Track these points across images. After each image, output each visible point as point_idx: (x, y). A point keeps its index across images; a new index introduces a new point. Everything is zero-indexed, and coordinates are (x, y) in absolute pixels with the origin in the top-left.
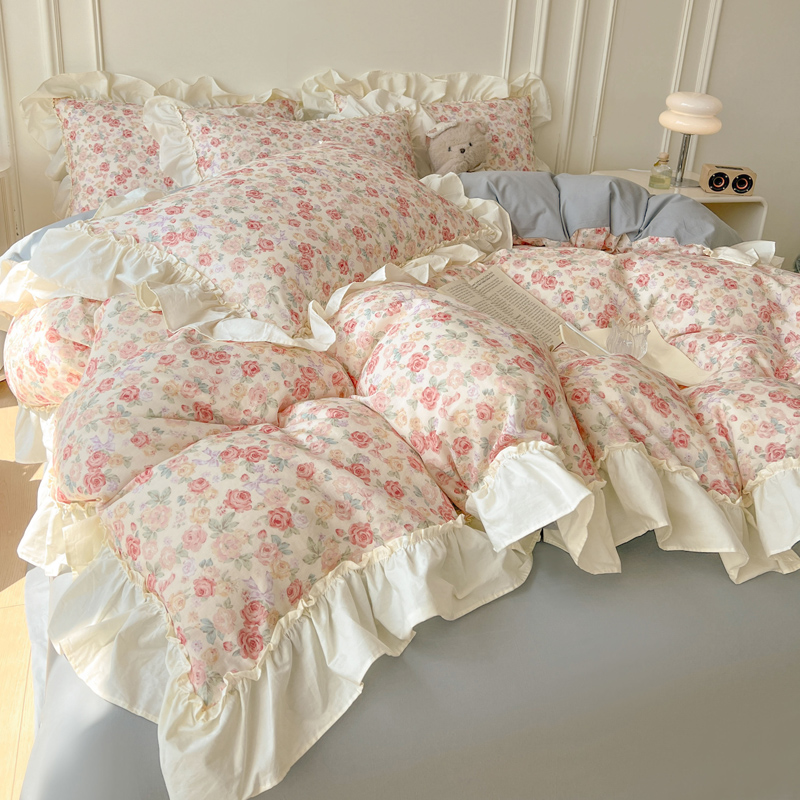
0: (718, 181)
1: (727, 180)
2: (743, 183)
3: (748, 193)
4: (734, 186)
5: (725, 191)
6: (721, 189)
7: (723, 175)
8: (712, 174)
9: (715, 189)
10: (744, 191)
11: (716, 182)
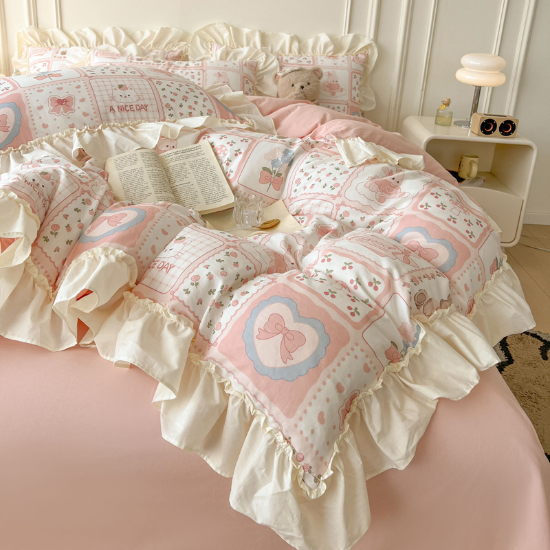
0: (489, 127)
1: (495, 126)
2: (508, 127)
3: (512, 135)
4: (500, 130)
5: (494, 134)
6: (490, 133)
7: (492, 121)
8: (483, 120)
9: (485, 133)
10: (508, 134)
11: (487, 126)
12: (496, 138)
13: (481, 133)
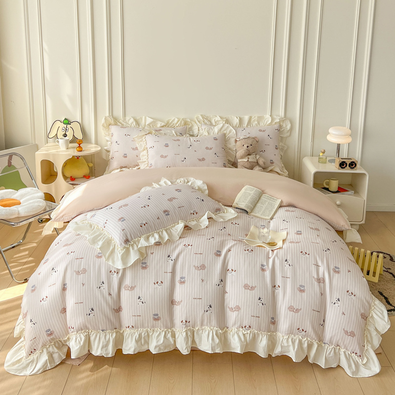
0: (343, 165)
1: (346, 164)
2: (353, 165)
3: (355, 168)
4: (349, 166)
5: (346, 168)
6: (344, 168)
7: (345, 162)
8: (340, 162)
9: (342, 168)
10: (353, 168)
11: (342, 165)
12: (348, 170)
13: (340, 168)
